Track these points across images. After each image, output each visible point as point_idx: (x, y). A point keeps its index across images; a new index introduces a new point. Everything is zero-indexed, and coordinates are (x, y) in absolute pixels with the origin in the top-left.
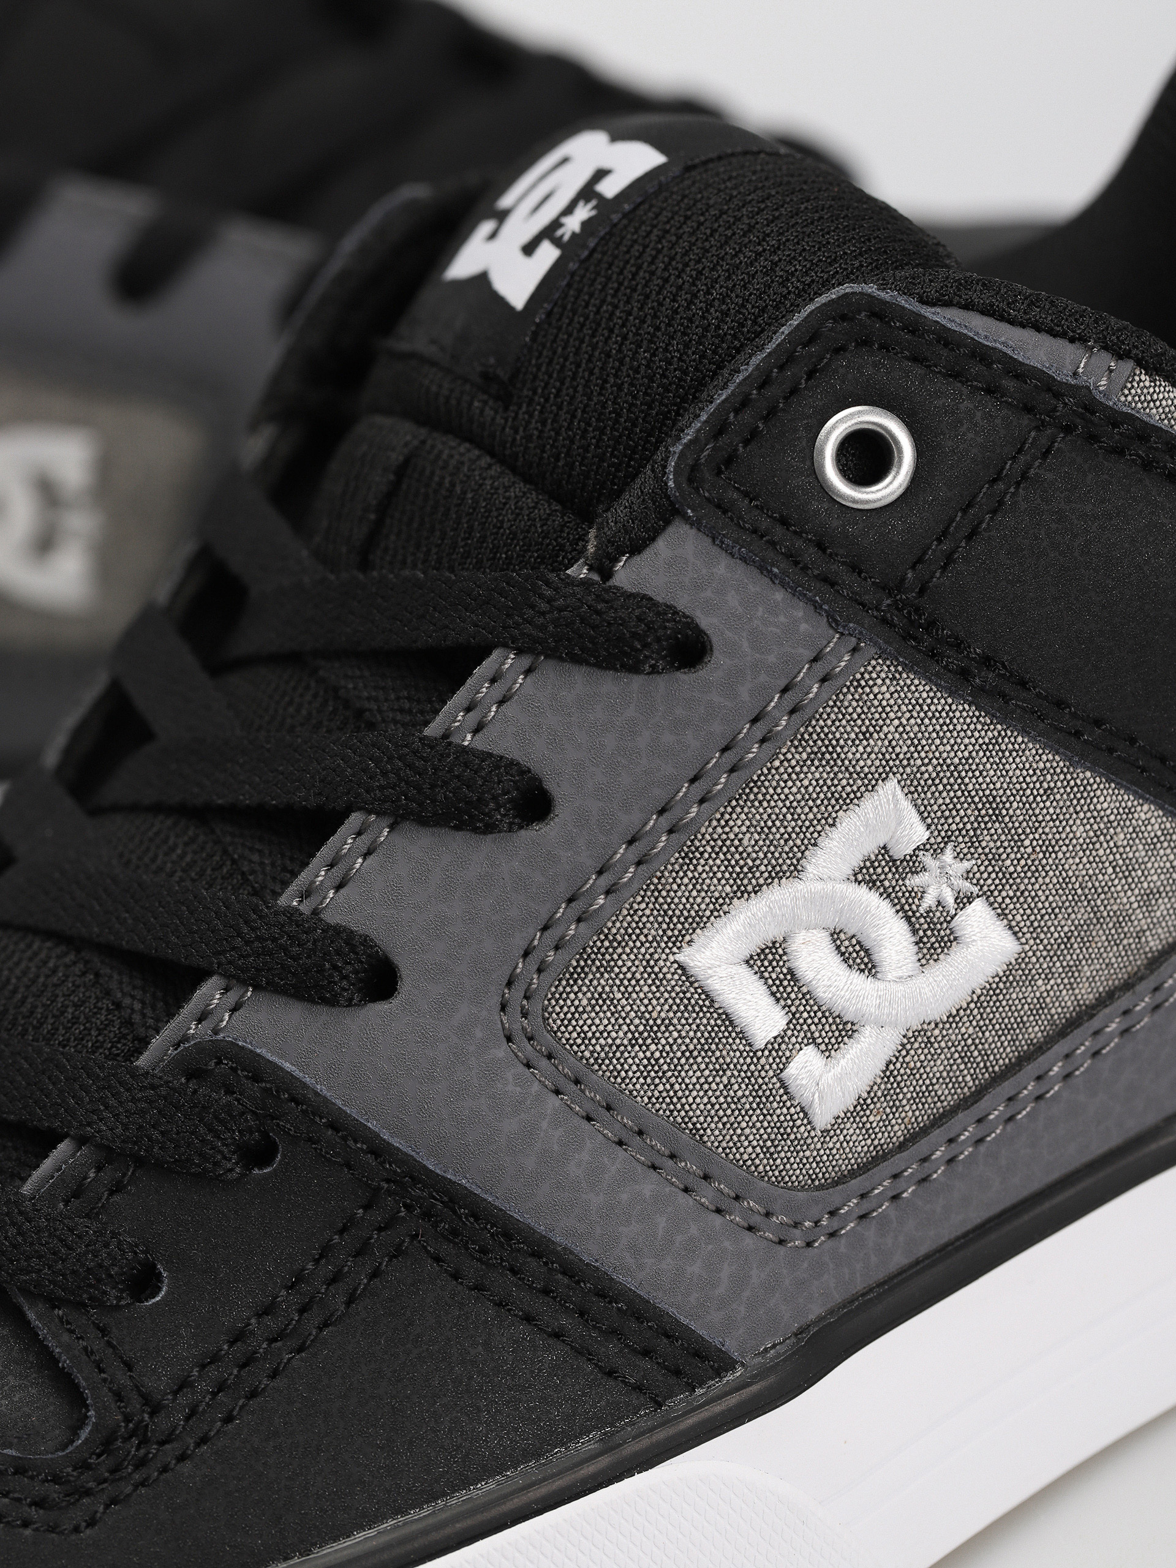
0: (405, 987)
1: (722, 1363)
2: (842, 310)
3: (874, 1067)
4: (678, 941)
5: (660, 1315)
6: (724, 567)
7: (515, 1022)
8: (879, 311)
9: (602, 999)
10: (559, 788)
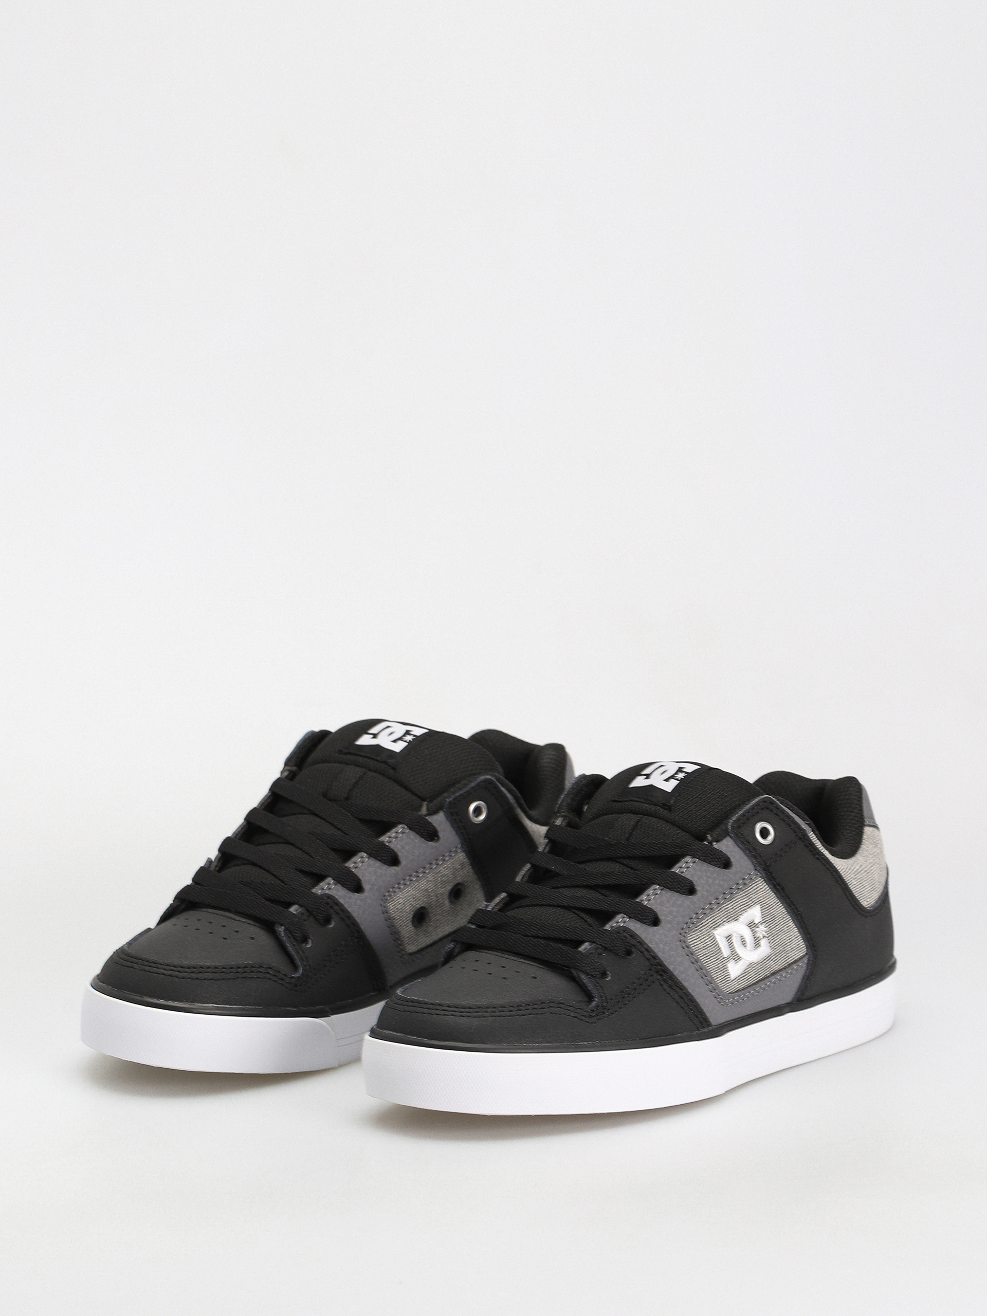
0: (663, 924)
1: (709, 1025)
2: (764, 801)
3: (743, 968)
4: (714, 928)
5: (696, 1002)
6: (737, 849)
7: (682, 938)
8: (772, 803)
9: (699, 937)
10: (698, 888)
